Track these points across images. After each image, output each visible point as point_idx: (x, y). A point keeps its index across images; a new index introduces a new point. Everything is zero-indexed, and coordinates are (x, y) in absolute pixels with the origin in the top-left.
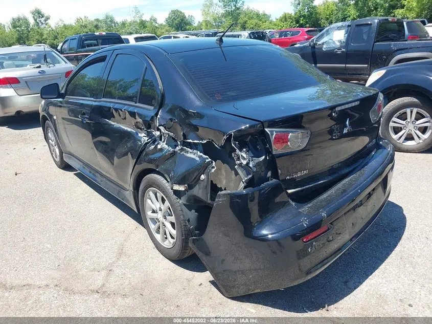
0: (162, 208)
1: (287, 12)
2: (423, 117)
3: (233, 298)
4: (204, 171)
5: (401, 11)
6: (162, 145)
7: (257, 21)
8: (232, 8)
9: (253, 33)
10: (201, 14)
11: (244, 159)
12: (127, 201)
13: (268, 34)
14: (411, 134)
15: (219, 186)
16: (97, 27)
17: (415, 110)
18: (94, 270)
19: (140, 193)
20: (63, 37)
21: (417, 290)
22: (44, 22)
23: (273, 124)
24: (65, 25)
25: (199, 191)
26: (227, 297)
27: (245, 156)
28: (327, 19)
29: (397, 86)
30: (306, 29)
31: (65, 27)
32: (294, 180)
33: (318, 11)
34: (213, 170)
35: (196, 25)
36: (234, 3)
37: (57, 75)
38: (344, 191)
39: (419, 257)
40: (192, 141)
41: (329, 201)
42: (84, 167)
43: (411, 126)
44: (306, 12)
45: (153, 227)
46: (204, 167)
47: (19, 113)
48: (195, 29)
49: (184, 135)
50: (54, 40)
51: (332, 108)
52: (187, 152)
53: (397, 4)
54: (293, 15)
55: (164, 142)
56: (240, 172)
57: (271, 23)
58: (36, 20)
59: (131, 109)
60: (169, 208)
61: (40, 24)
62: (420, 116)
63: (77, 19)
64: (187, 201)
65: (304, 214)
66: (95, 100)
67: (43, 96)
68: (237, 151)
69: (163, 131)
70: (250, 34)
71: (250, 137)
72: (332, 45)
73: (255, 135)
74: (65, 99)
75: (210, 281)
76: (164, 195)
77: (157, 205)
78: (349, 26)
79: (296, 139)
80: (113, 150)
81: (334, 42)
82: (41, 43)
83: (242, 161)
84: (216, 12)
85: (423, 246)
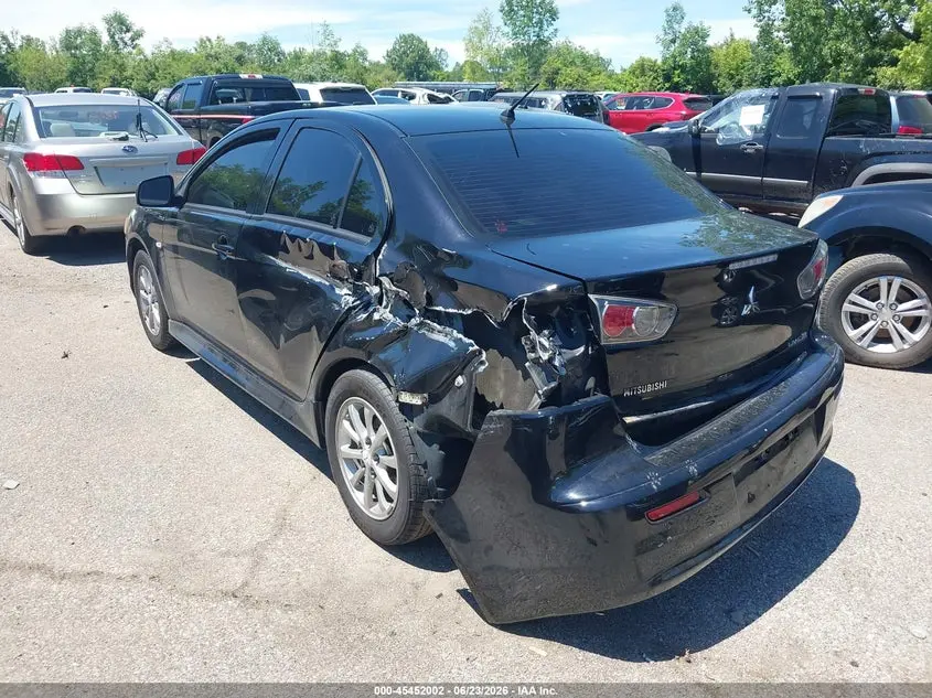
0: (373, 438)
1: (646, 56)
2: (913, 296)
3: (504, 627)
4: (463, 369)
5: (889, 71)
6: (383, 313)
7: (581, 70)
8: (530, 40)
9: (571, 97)
10: (464, 47)
11: (544, 349)
12: (300, 421)
13: (604, 102)
14: (886, 331)
15: (490, 400)
16: (240, 59)
17: (897, 282)
18: (227, 554)
19: (329, 406)
20: (168, 76)
21: (870, 637)
22: (129, 42)
23: (605, 286)
24: (173, 52)
25: (450, 409)
26: (492, 625)
27: (546, 344)
28: (731, 77)
29: (863, 230)
30: (685, 97)
31: (175, 56)
32: (639, 397)
33: (714, 58)
34: (482, 368)
35: (450, 69)
36: (537, 29)
37: (159, 158)
38: (736, 429)
39: (880, 574)
40: (443, 310)
41: (704, 447)
42: (212, 351)
43: (887, 314)
44: (687, 59)
45: (349, 476)
46: (464, 362)
47: (75, 230)
48: (448, 77)
49: (429, 297)
50: (149, 81)
51: (724, 264)
52: (433, 330)
53: (881, 56)
54: (659, 62)
55: (386, 307)
56: (533, 374)
57: (610, 77)
58: (112, 37)
59: (324, 239)
60: (387, 441)
61: (121, 46)
62: (906, 295)
63: (202, 40)
64: (426, 427)
65: (656, 466)
66: (249, 215)
67: (142, 201)
68: (533, 333)
69: (388, 286)
70: (564, 99)
71: (558, 308)
72: (736, 135)
73: (569, 306)
74: (183, 210)
75: (458, 591)
76: (379, 412)
77: (362, 433)
78: (774, 97)
79: (648, 320)
80: (280, 319)
81: (741, 129)
82: (119, 85)
83: (541, 353)
84: (495, 45)
85: (890, 553)
